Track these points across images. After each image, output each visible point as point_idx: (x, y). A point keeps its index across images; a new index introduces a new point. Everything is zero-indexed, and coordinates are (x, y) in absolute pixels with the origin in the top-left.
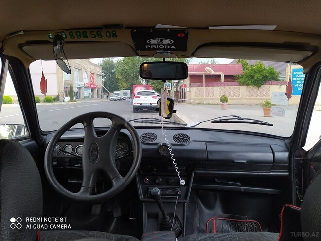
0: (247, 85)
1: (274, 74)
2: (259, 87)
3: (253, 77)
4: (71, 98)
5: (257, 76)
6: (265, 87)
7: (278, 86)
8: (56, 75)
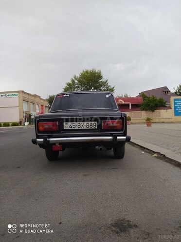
0: (146, 110)
1: (162, 102)
2: (153, 111)
3: (149, 105)
4: (29, 123)
5: (152, 104)
6: (157, 111)
7: (165, 110)
8: (18, 108)
